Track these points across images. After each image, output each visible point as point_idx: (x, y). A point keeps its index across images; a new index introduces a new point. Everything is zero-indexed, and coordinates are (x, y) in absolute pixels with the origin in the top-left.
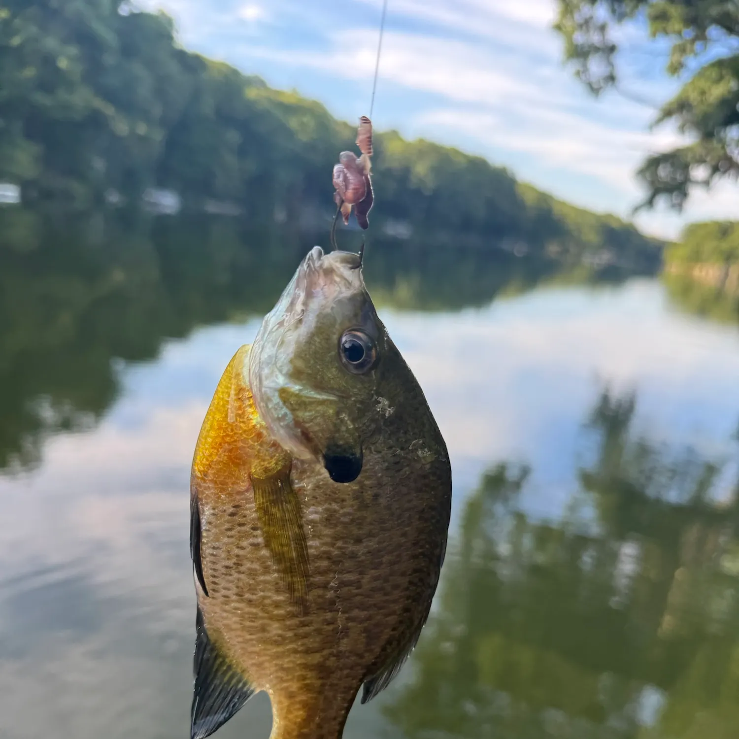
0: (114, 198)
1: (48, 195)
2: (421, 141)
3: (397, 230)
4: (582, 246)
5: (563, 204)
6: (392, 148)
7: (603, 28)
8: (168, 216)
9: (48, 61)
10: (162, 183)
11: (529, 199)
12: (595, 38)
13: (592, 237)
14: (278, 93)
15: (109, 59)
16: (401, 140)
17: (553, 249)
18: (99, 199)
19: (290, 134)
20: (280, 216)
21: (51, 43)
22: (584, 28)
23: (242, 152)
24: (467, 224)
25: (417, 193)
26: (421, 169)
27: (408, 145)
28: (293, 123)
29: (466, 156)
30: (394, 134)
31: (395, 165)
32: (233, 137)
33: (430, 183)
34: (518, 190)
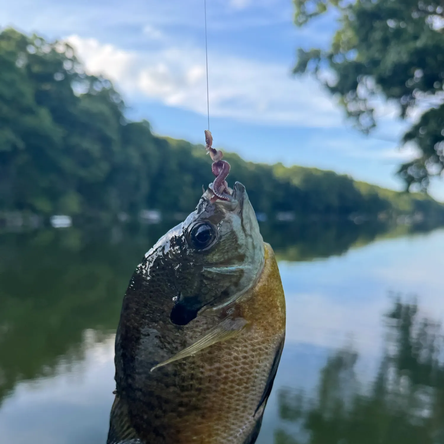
2: (295, 167)
3: (285, 217)
4: (400, 213)
5: (386, 190)
6: (279, 173)
10: (152, 207)
11: (363, 191)
12: (361, 106)
13: (406, 207)
15: (116, 148)
16: (284, 167)
17: (382, 216)
23: (193, 186)
26: (296, 181)
27: (288, 170)
29: (322, 171)
30: (280, 165)
32: (188, 178)
34: (356, 186)
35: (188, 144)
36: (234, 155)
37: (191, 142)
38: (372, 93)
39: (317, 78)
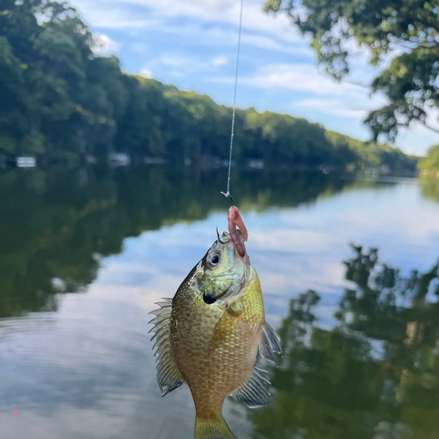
0: (91, 159)
1: (55, 162)
2: (267, 112)
3: (256, 165)
4: (368, 164)
5: (356, 141)
6: (251, 118)
7: (338, 43)
8: (123, 167)
9: (50, 89)
10: (119, 150)
11: (334, 140)
12: (335, 50)
13: (374, 159)
14: (184, 92)
15: (82, 85)
16: (256, 112)
17: (351, 168)
18: (83, 161)
19: (190, 115)
20: (188, 162)
21: (50, 79)
22: (329, 44)
23: (163, 128)
24: (298, 158)
25: (267, 142)
26: (267, 129)
27: (260, 115)
28: (192, 109)
29: (293, 118)
30: (252, 110)
31: (253, 127)
32: (158, 120)
33: (274, 136)
34: (327, 135)
35: (160, 84)
36: (207, 97)
37: (162, 82)
38: (346, 35)
39: (290, 15)
